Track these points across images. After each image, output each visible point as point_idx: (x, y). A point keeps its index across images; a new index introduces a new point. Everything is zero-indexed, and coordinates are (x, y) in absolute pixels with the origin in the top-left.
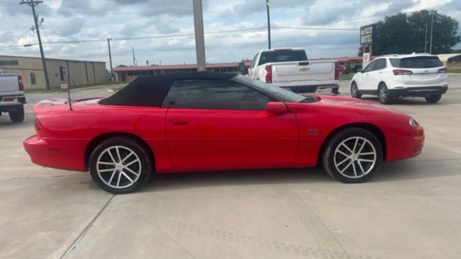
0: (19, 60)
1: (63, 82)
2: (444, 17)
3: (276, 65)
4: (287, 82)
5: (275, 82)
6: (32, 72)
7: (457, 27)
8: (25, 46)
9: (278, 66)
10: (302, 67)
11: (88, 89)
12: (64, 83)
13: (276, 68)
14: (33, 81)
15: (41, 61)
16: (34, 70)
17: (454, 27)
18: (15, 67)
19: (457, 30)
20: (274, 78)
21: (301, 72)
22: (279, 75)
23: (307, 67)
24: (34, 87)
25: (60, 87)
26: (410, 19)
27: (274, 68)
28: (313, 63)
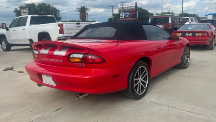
2: (53, 8)
3: (65, 23)
4: (71, 33)
5: (65, 33)
7: (59, 13)
9: (66, 24)
10: (77, 25)
13: (66, 25)
17: (58, 12)
19: (59, 14)
20: (65, 31)
21: (77, 28)
22: (67, 30)
23: (79, 25)
26: (37, 6)
27: (64, 25)
28: (82, 23)
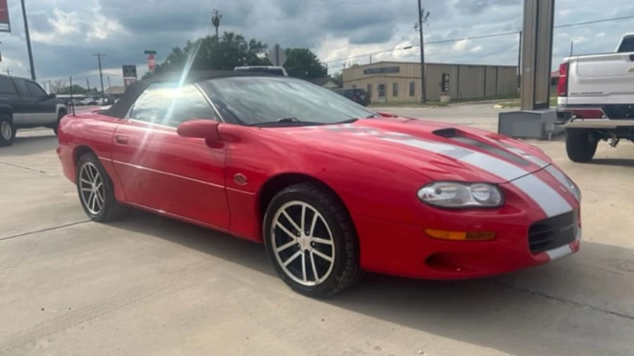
0: (401, 66)
1: (443, 93)
3: (578, 60)
4: (600, 94)
5: (574, 95)
6: (412, 80)
8: (405, 48)
11: (477, 103)
12: (445, 95)
13: (577, 66)
14: (412, 93)
15: (420, 66)
16: (414, 78)
18: (396, 74)
22: (582, 82)
24: (412, 99)
25: (439, 101)
